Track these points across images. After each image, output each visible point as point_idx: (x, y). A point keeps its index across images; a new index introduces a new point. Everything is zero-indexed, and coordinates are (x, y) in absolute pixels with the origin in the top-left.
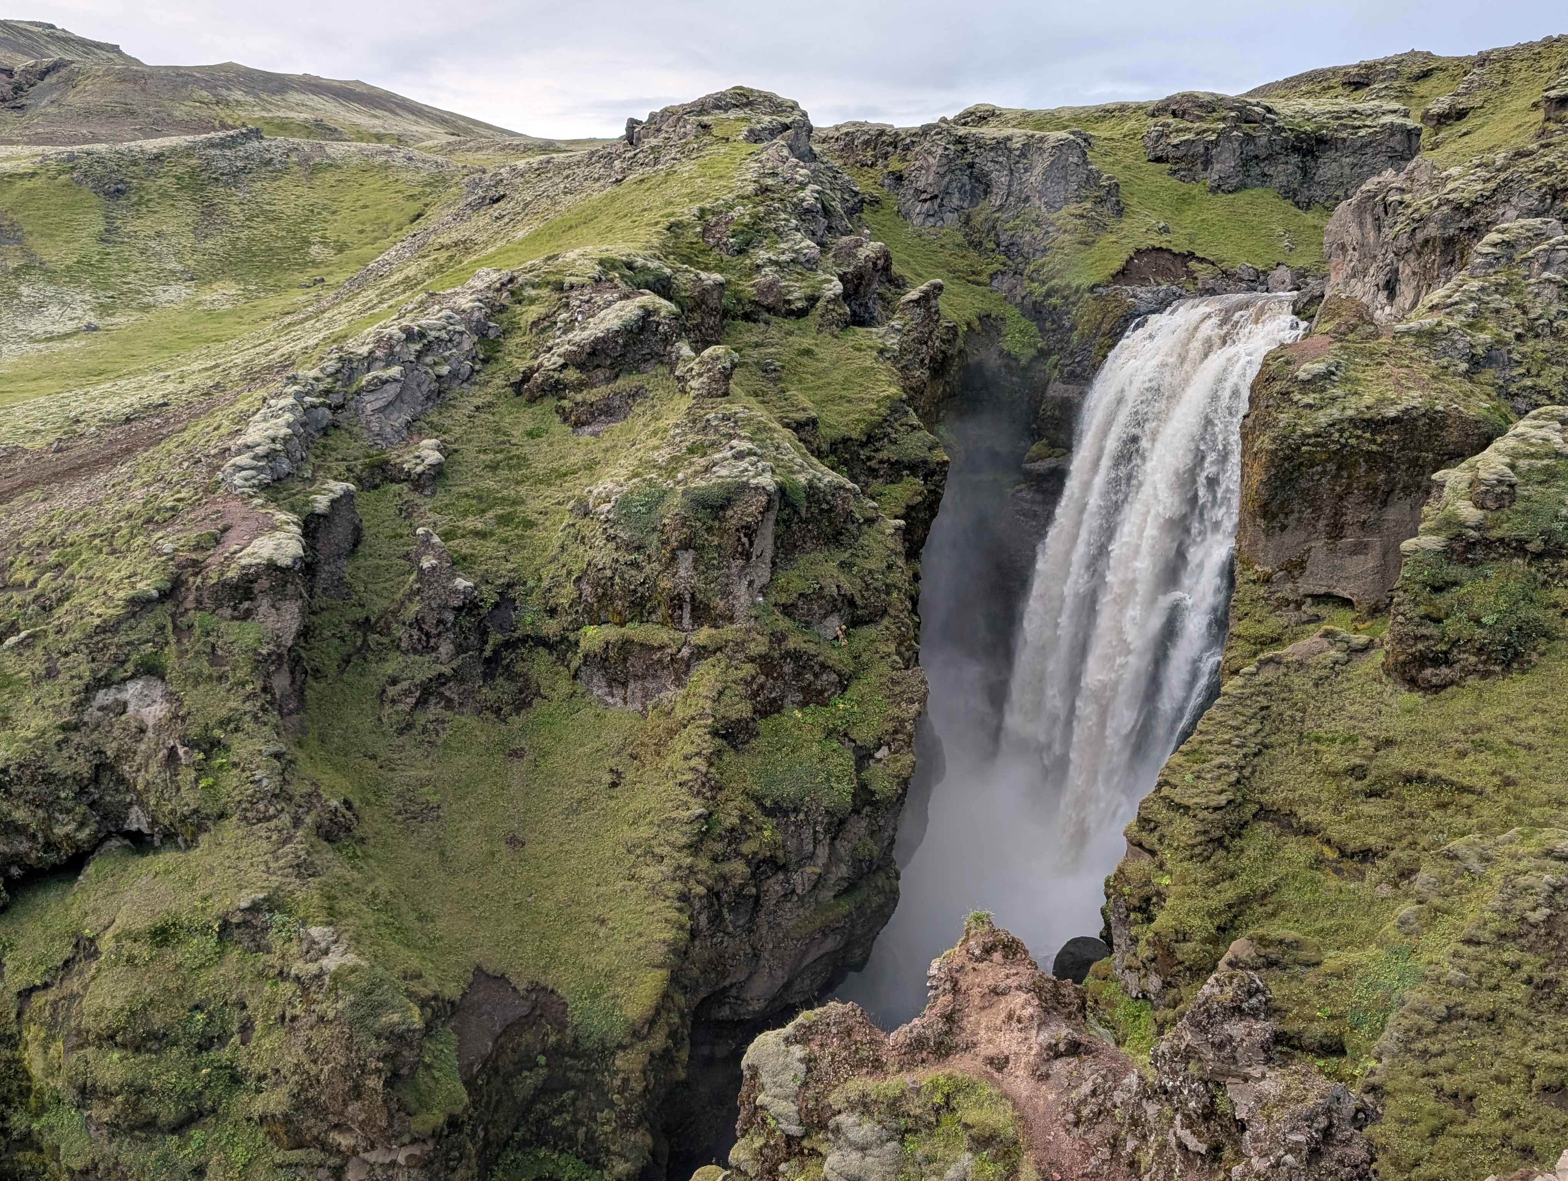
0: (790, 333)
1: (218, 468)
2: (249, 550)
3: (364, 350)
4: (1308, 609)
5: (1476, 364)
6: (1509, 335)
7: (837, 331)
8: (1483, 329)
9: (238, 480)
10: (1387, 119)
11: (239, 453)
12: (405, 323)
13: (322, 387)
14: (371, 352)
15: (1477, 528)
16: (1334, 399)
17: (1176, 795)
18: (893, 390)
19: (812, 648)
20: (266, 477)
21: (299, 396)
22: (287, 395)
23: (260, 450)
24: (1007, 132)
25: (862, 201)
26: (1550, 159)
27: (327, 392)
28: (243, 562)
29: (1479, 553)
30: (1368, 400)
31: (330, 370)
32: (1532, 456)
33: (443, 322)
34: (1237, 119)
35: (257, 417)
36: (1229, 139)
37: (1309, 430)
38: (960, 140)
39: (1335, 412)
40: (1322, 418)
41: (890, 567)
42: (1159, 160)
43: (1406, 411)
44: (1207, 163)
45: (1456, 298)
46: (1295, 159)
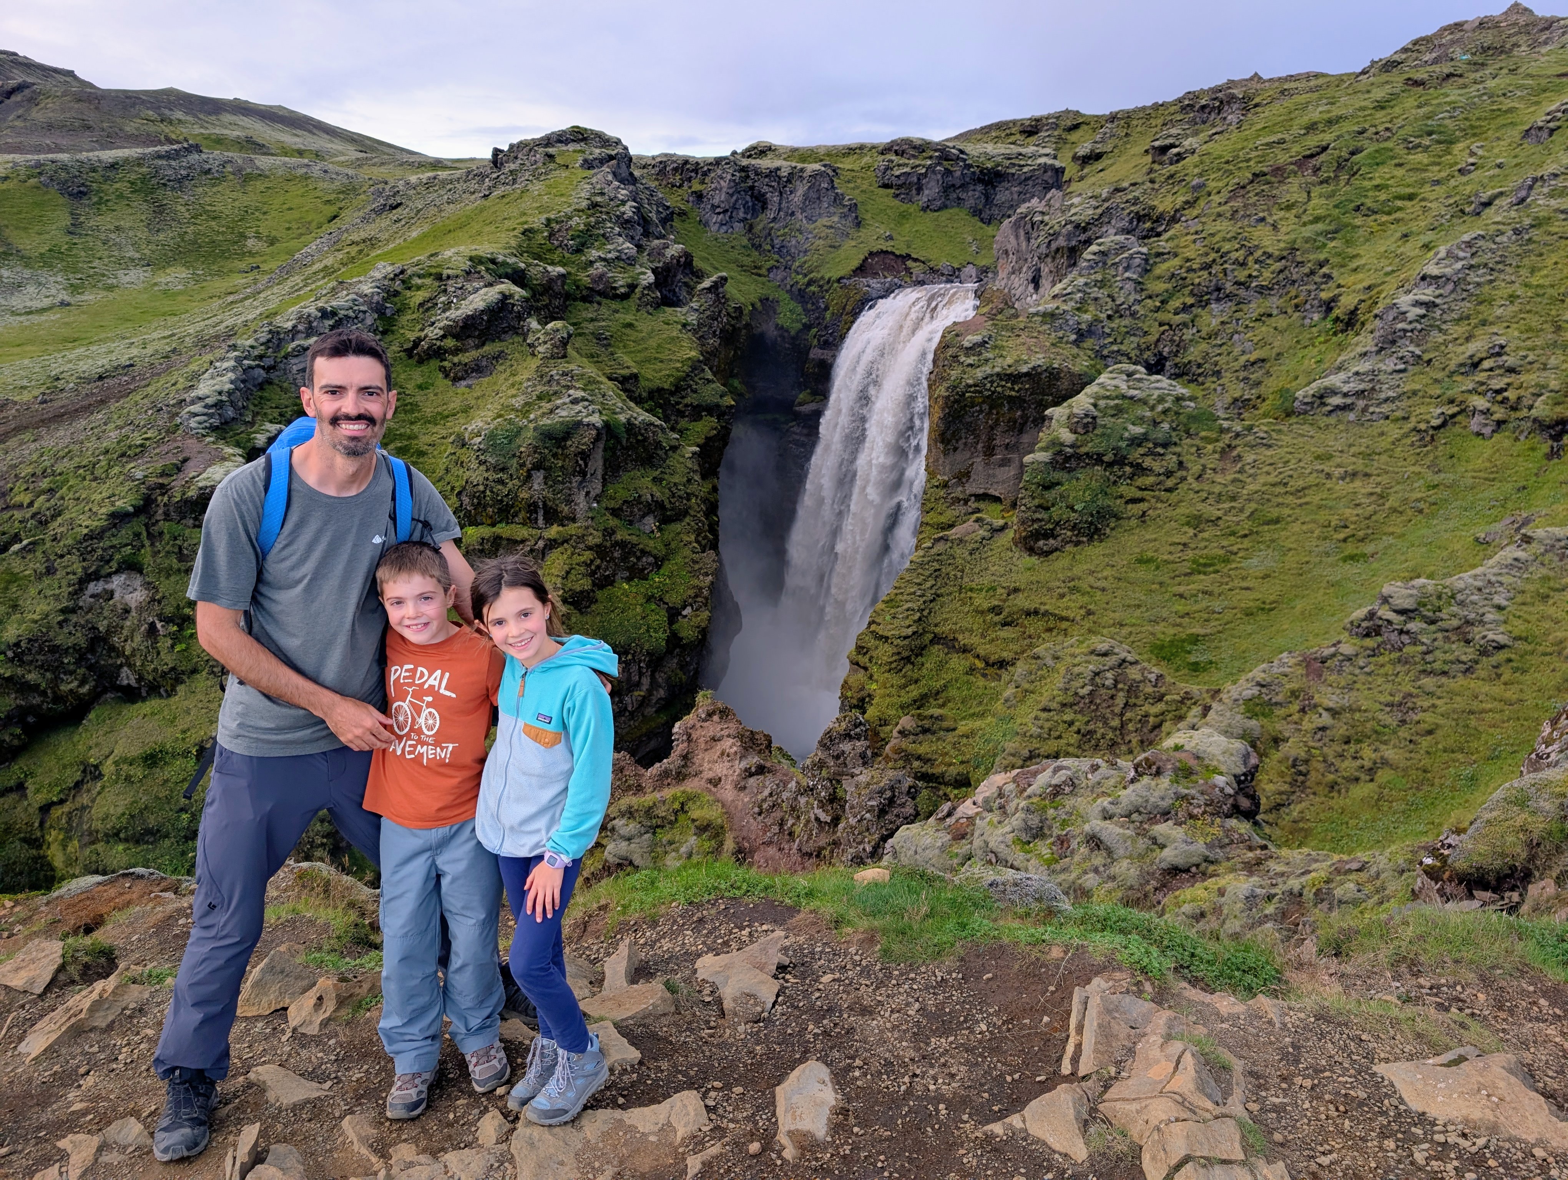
0: (617, 311)
1: (177, 414)
2: (204, 475)
3: (289, 325)
4: (973, 504)
5: (1081, 335)
6: (1103, 316)
7: (651, 310)
8: (1086, 312)
9: (193, 423)
10: (1042, 160)
11: (193, 403)
12: (320, 304)
13: (256, 353)
14: (294, 327)
15: (1071, 446)
16: (987, 360)
17: (880, 630)
18: (693, 354)
19: (634, 539)
20: (215, 421)
21: (238, 360)
22: (229, 359)
23: (209, 401)
24: (777, 163)
25: (672, 213)
26: (1136, 194)
27: (261, 357)
28: (200, 484)
29: (1073, 463)
30: (1009, 361)
31: (263, 340)
32: (1108, 398)
33: (350, 304)
34: (940, 158)
35: (206, 375)
36: (934, 172)
37: (970, 382)
38: (743, 169)
39: (988, 369)
40: (979, 373)
41: (689, 481)
42: (886, 186)
43: (1034, 368)
44: (919, 190)
45: (1069, 290)
46: (980, 187)
